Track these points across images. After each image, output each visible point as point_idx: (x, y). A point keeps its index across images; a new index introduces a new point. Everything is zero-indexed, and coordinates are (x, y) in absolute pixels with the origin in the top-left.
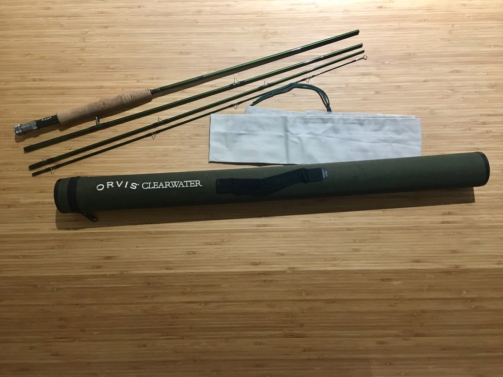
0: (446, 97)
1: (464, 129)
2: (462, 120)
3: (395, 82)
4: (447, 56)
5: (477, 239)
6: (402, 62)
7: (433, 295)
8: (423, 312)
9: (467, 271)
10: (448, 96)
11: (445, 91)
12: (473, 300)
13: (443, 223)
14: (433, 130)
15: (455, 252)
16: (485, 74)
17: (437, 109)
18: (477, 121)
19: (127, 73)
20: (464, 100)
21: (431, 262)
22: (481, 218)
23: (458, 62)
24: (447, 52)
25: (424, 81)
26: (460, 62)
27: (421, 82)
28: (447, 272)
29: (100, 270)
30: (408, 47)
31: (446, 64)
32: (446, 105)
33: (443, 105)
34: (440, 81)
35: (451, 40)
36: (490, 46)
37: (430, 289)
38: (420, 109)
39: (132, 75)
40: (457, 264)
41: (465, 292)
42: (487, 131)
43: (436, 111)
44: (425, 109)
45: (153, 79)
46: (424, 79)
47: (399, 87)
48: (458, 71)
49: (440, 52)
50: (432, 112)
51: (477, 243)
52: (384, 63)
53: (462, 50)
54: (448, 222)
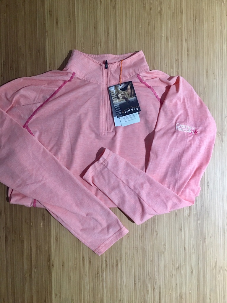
0: (173, 263)
1: (150, 275)
2: (156, 274)
3: (184, 227)
4: (203, 265)
5: (72, 280)
6: (199, 233)
7: (34, 249)
8: (22, 242)
9: (50, 273)
10: (173, 264)
11: (178, 262)
12: (30, 276)
13: (83, 258)
14: (149, 253)
15: (63, 265)
16: (190, 291)
17: (164, 256)
18: (155, 284)
19: (192, 31)
20: (171, 276)
21: (56, 248)
22: (87, 284)
23: (199, 273)
24: (206, 265)
25: (185, 248)
26: (199, 274)
27: (185, 246)
28: (49, 259)
29: (49, 16)
30: (211, 237)
31: (198, 264)
32: (167, 263)
33: (167, 260)
34: (185, 259)
35: (215, 268)
36: (210, 296)
37: (38, 247)
38: (165, 244)
39: (191, 36)
40: (55, 266)
41: (35, 270)
42: (148, 291)
43: (163, 255)
44: (165, 248)
45: (188, 51)
46: (187, 248)
47: (181, 230)
48: (192, 272)
49: (206, 260)
50: (162, 253)
51: (69, 280)
52: (198, 219)
53: (208, 276)
54: (83, 261)
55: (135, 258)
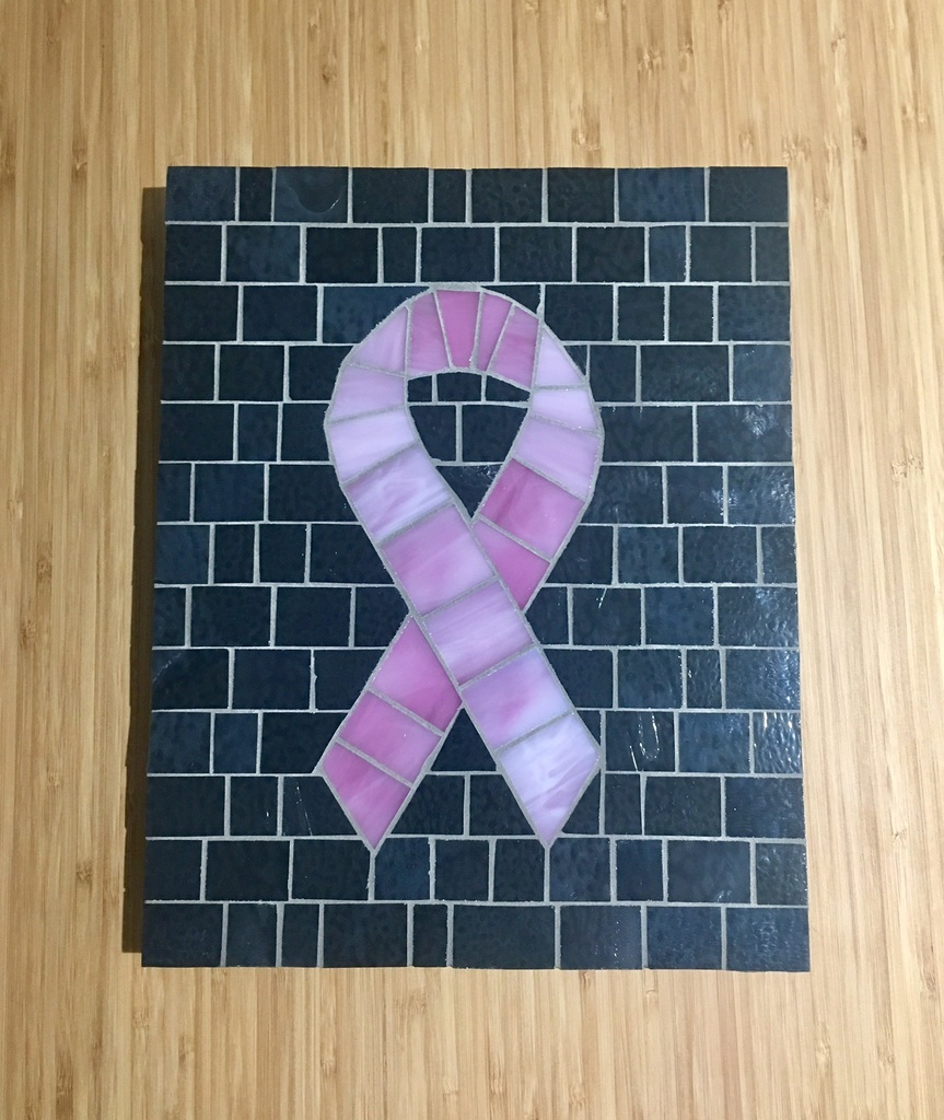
55: (206, 1047)
